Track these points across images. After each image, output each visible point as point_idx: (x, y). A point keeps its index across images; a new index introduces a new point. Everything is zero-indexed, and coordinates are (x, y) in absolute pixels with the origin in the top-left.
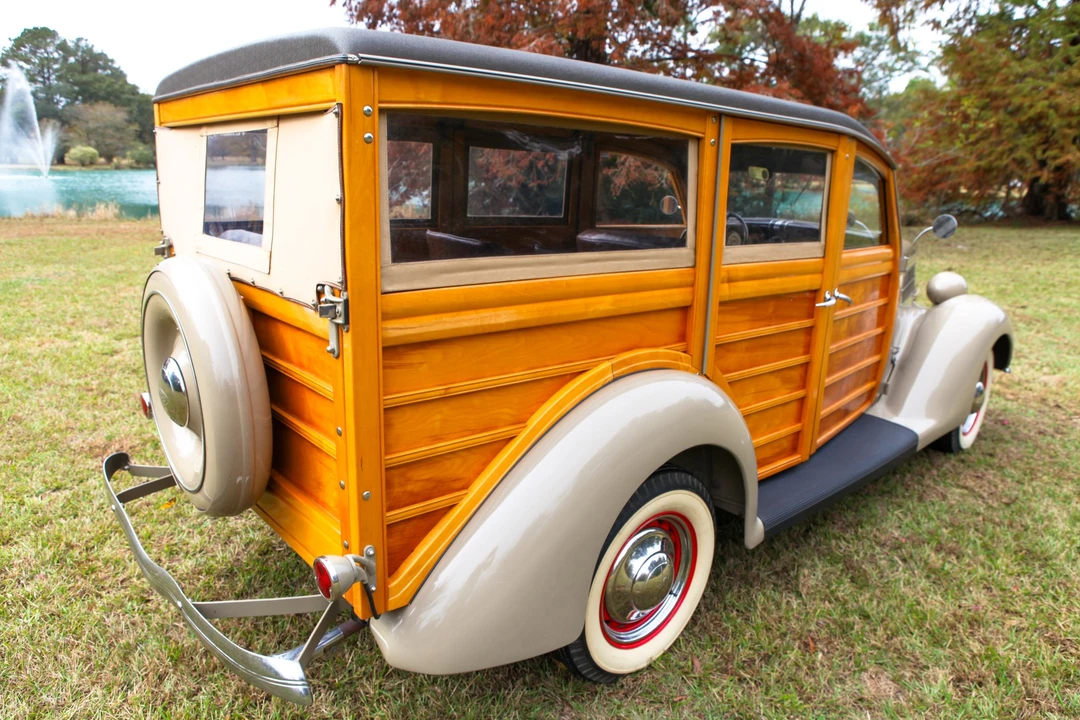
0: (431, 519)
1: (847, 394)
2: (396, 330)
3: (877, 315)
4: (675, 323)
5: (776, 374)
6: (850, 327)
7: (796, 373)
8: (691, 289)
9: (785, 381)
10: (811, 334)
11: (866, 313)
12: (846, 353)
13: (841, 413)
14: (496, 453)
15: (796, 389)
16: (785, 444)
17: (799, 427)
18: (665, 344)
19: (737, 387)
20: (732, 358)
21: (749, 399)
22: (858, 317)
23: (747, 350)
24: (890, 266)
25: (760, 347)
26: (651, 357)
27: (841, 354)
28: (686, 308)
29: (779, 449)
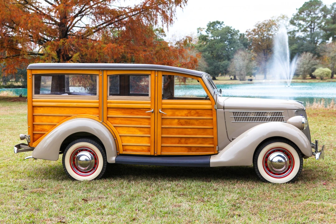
0: (42, 135)
1: (187, 144)
2: (35, 104)
3: (204, 122)
4: (96, 111)
5: (136, 128)
6: (180, 122)
7: (146, 130)
8: (98, 104)
9: (140, 131)
10: (150, 120)
11: (193, 120)
12: (180, 130)
13: (183, 149)
14: (53, 127)
15: (146, 134)
16: (144, 148)
17: (149, 145)
18: (93, 114)
19: (120, 128)
20: (117, 121)
21: (125, 132)
22: (186, 120)
23: (122, 120)
24: (209, 107)
25: (127, 120)
26: (86, 116)
27: (175, 129)
28: (98, 108)
29: (141, 149)
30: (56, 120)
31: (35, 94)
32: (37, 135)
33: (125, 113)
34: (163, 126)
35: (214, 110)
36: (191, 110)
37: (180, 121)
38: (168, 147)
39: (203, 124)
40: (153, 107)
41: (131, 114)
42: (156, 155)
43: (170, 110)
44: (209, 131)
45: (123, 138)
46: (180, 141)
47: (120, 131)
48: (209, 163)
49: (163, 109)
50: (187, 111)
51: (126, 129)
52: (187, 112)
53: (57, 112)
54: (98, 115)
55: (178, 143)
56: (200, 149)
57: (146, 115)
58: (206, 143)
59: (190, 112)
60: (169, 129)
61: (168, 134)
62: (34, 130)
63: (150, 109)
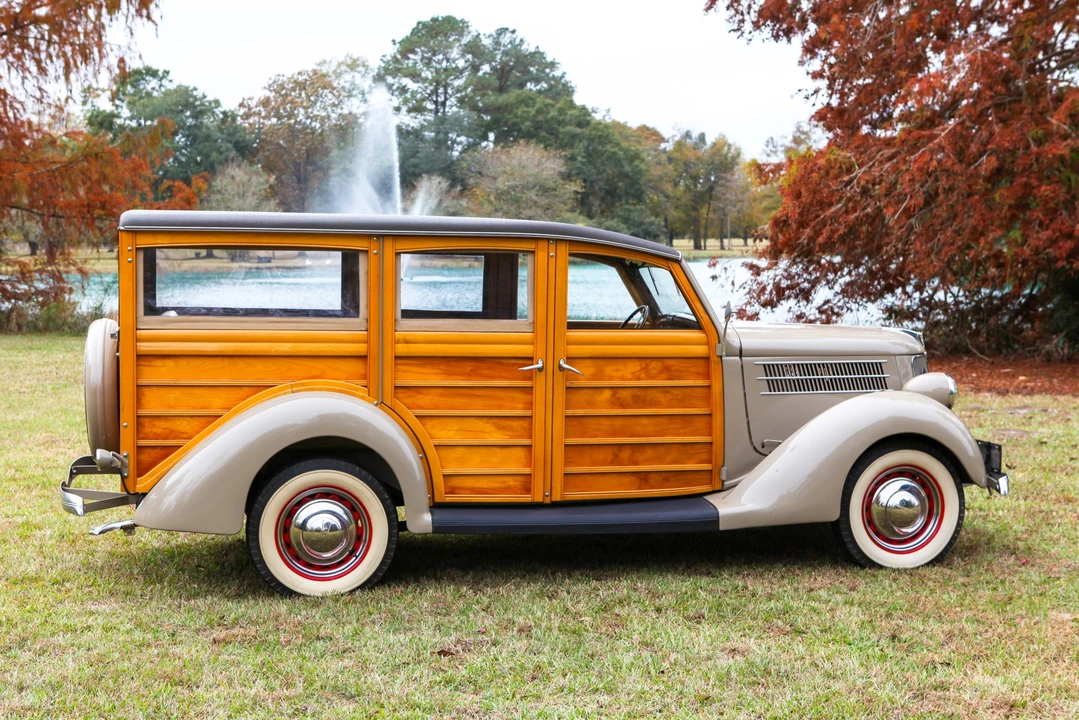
0: (169, 450)
1: (636, 464)
2: (144, 347)
3: (684, 395)
4: (356, 367)
5: (485, 420)
6: (618, 399)
7: (516, 424)
8: (365, 345)
9: (500, 428)
10: (532, 394)
11: (654, 391)
12: (618, 422)
13: (627, 480)
14: (210, 423)
15: (518, 437)
16: (511, 482)
17: (527, 471)
18: (346, 379)
19: (435, 422)
20: (424, 399)
21: (452, 433)
22: (635, 390)
23: (442, 395)
24: (701, 350)
25: (460, 395)
26: (325, 384)
27: (604, 421)
28: (363, 358)
29: (502, 485)
30: (216, 402)
31: (145, 314)
32: (149, 450)
33: (450, 374)
34: (570, 412)
35: (714, 359)
36: (648, 361)
37: (618, 395)
38: (585, 476)
39: (682, 403)
40: (541, 352)
41: (469, 375)
42: (548, 501)
43: (588, 362)
44: (700, 423)
45: (444, 452)
46: (616, 456)
47: (432, 432)
48: (715, 519)
49: (570, 359)
50: (638, 363)
51: (454, 425)
52: (638, 368)
53: (224, 374)
54: (364, 382)
55: (612, 463)
56: (672, 479)
57: (517, 379)
58: (688, 459)
59: (646, 368)
60: (586, 421)
61: (582, 435)
62: (141, 436)
63: (531, 359)
